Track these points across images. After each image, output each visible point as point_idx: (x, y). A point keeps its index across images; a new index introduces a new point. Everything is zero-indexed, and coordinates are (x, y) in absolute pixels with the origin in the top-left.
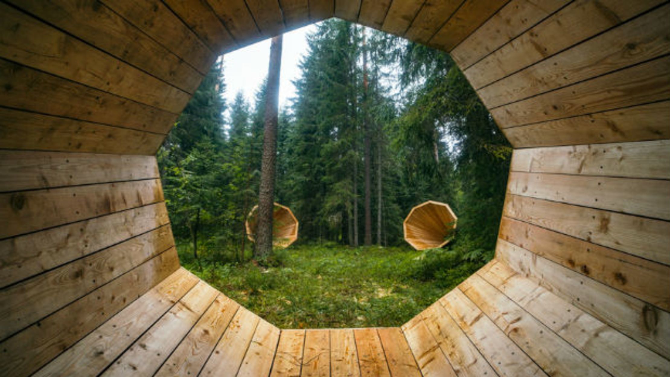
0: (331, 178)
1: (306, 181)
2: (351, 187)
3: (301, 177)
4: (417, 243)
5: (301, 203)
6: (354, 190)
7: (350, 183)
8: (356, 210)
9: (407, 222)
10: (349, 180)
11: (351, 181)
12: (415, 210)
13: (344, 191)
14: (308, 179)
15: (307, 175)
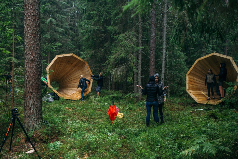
0: (116, 28)
1: (94, 30)
2: (134, 39)
3: (90, 27)
4: (199, 95)
5: (90, 52)
6: (138, 42)
7: (133, 35)
8: (140, 62)
9: (190, 74)
10: (134, 32)
11: (135, 33)
12: (199, 61)
13: (127, 42)
14: (96, 28)
15: (95, 25)
